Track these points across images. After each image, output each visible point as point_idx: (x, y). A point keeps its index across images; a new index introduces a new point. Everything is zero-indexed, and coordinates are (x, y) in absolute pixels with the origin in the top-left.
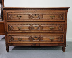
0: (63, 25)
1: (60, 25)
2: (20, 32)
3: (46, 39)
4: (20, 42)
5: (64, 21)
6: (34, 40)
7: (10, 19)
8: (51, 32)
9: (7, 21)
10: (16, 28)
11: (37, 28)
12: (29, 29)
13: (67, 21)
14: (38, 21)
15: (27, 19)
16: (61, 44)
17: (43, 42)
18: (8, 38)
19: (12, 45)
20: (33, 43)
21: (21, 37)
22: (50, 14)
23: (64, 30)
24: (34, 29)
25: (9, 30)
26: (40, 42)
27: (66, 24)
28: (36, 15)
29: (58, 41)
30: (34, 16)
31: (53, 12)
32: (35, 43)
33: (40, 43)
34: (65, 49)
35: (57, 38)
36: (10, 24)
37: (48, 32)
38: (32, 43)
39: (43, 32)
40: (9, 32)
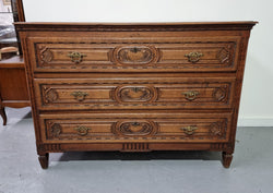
0: (230, 84)
1: (219, 86)
2: (82, 107)
3: (171, 131)
4: (85, 140)
5: (233, 69)
6: (131, 132)
7: (45, 64)
8: (188, 106)
9: (35, 73)
10: (66, 94)
11: (139, 94)
12: (111, 97)
13: (242, 71)
14: (145, 70)
15: (105, 66)
16: (219, 143)
17: (158, 140)
18: (43, 127)
19: (57, 148)
20: (128, 144)
21: (85, 124)
22: (185, 46)
23: (231, 101)
24: (130, 97)
25: (44, 103)
26: (150, 140)
27: (239, 81)
28: (135, 50)
29: (210, 135)
30: (130, 54)
31: (196, 39)
32: (132, 144)
33: (148, 144)
34: (231, 159)
35: (206, 127)
36: (45, 80)
37: (178, 106)
38: (123, 144)
39: (159, 106)
40: (44, 108)
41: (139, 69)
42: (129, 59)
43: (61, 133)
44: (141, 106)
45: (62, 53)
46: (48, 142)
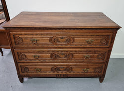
0: (105, 52)
2: (37, 61)
5: (108, 47)
6: (60, 70)
8: (86, 61)
10: (30, 56)
11: (64, 56)
12: (51, 57)
13: (112, 47)
14: (67, 46)
16: (98, 75)
17: (72, 73)
19: (26, 76)
20: (58, 75)
21: (39, 67)
23: (105, 59)
24: (59, 57)
26: (68, 73)
27: (110, 51)
28: (62, 38)
30: (60, 40)
32: (60, 75)
33: (67, 75)
36: (20, 50)
37: (81, 61)
38: (56, 75)
39: (73, 61)
40: (20, 61)
41: (64, 46)
42: (59, 42)
43: (29, 70)
44: (65, 60)
45: (27, 39)
46: (23, 74)
